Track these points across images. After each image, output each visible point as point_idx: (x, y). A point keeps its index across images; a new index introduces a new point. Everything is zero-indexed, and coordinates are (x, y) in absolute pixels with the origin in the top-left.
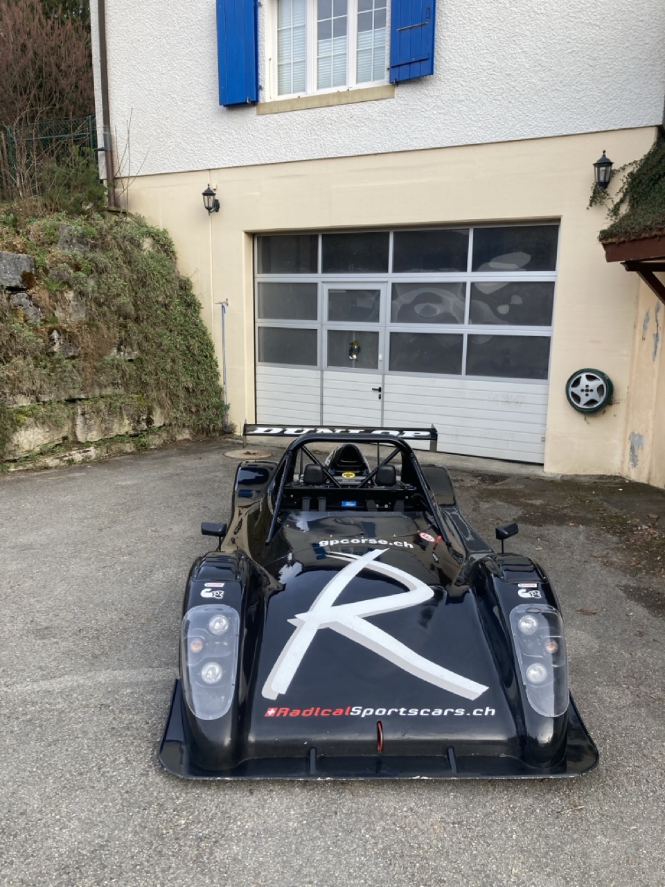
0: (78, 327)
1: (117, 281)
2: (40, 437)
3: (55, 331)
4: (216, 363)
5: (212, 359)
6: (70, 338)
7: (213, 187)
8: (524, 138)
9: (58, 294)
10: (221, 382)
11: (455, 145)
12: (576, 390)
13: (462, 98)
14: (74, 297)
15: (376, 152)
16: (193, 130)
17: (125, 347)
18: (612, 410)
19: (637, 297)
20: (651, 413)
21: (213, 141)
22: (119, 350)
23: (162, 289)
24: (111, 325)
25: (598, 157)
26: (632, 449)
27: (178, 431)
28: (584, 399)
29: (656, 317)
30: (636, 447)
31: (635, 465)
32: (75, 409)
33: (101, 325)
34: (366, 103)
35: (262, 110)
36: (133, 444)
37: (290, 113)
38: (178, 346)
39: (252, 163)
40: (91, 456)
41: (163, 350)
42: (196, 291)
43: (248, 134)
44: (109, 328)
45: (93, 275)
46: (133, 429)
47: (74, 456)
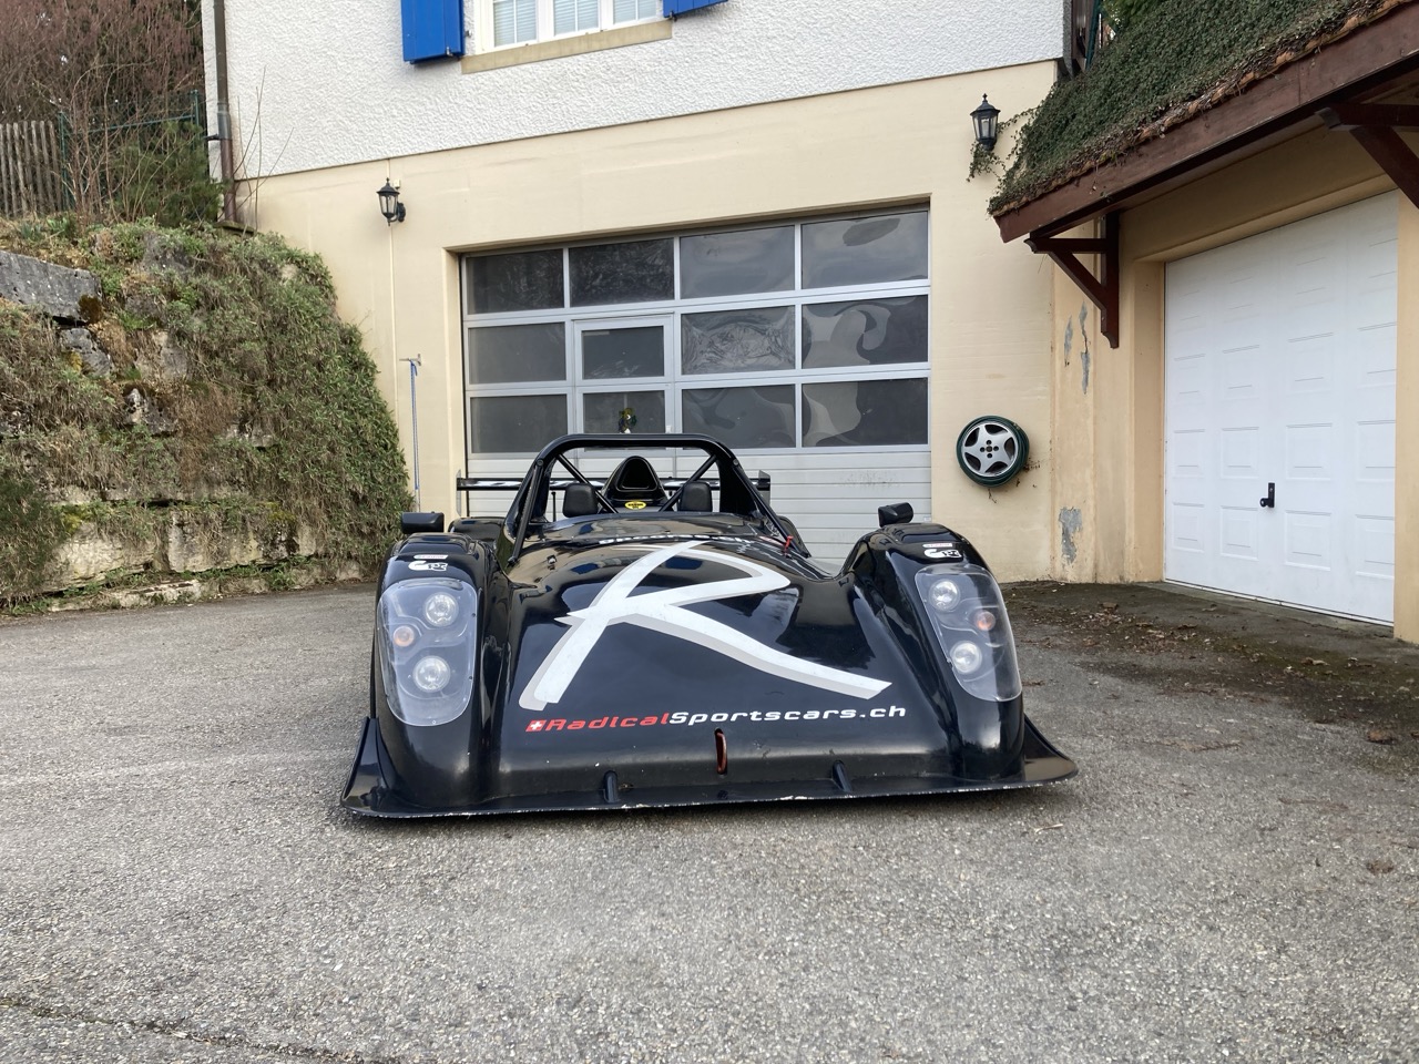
0: (173, 387)
1: (242, 320)
2: (105, 556)
3: (135, 390)
4: (402, 458)
5: (395, 450)
6: (161, 403)
7: (394, 184)
8: (868, 85)
9: (142, 336)
10: (410, 487)
11: (766, 100)
12: (973, 450)
13: (773, 33)
14: (168, 341)
15: (647, 118)
16: (362, 101)
17: (252, 426)
18: (1031, 478)
19: (1052, 305)
20: (1089, 472)
21: (394, 116)
22: (242, 430)
23: (314, 337)
24: (230, 388)
25: (978, 104)
26: (1066, 534)
27: (340, 565)
28: (986, 463)
29: (1083, 327)
30: (1071, 530)
31: (1071, 559)
32: (168, 516)
33: (211, 385)
34: (630, 48)
35: (469, 67)
36: (264, 582)
37: (513, 68)
38: (340, 426)
39: (456, 146)
40: (193, 594)
41: (314, 431)
42: (368, 346)
43: (450, 102)
44: (225, 393)
45: (200, 311)
46: (264, 557)
47: (163, 592)
